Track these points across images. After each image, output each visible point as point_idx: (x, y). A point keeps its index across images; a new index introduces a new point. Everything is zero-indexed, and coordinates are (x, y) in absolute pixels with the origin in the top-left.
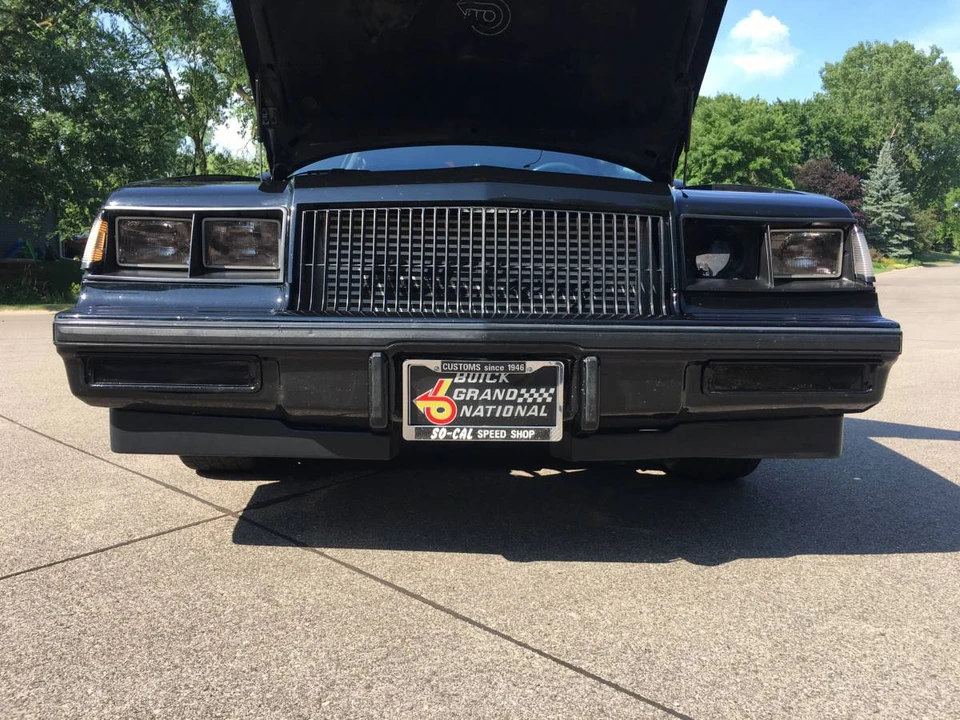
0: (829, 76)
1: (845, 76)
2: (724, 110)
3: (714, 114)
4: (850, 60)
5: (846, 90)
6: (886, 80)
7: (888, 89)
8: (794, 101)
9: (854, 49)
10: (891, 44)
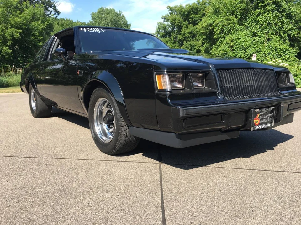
0: (94, 16)
1: (98, 16)
2: (68, 24)
3: (65, 25)
4: (99, 12)
5: (99, 21)
6: (109, 20)
7: (110, 22)
8: (84, 22)
9: (100, 9)
10: (109, 9)
